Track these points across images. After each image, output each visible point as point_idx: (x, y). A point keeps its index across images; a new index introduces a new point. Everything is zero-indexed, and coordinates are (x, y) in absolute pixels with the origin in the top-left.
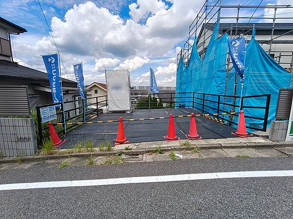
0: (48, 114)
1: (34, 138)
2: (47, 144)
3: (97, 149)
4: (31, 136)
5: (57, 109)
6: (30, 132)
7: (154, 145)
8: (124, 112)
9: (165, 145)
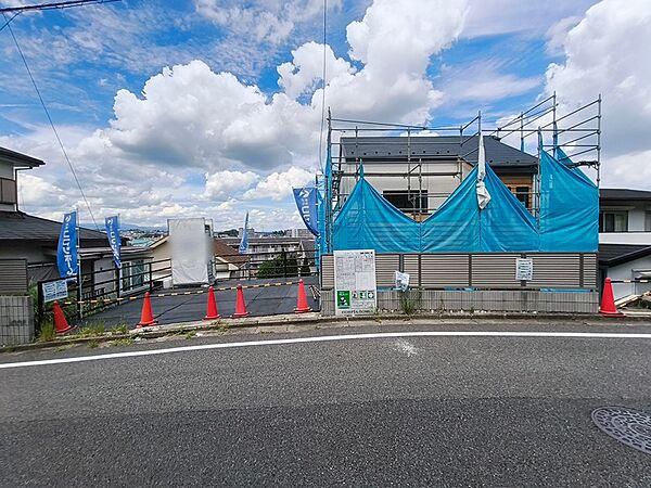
0: (55, 291)
1: (30, 321)
2: (47, 328)
3: (110, 333)
4: (27, 318)
5: (69, 284)
6: (26, 313)
7: (178, 326)
8: (198, 286)
9: (186, 326)
